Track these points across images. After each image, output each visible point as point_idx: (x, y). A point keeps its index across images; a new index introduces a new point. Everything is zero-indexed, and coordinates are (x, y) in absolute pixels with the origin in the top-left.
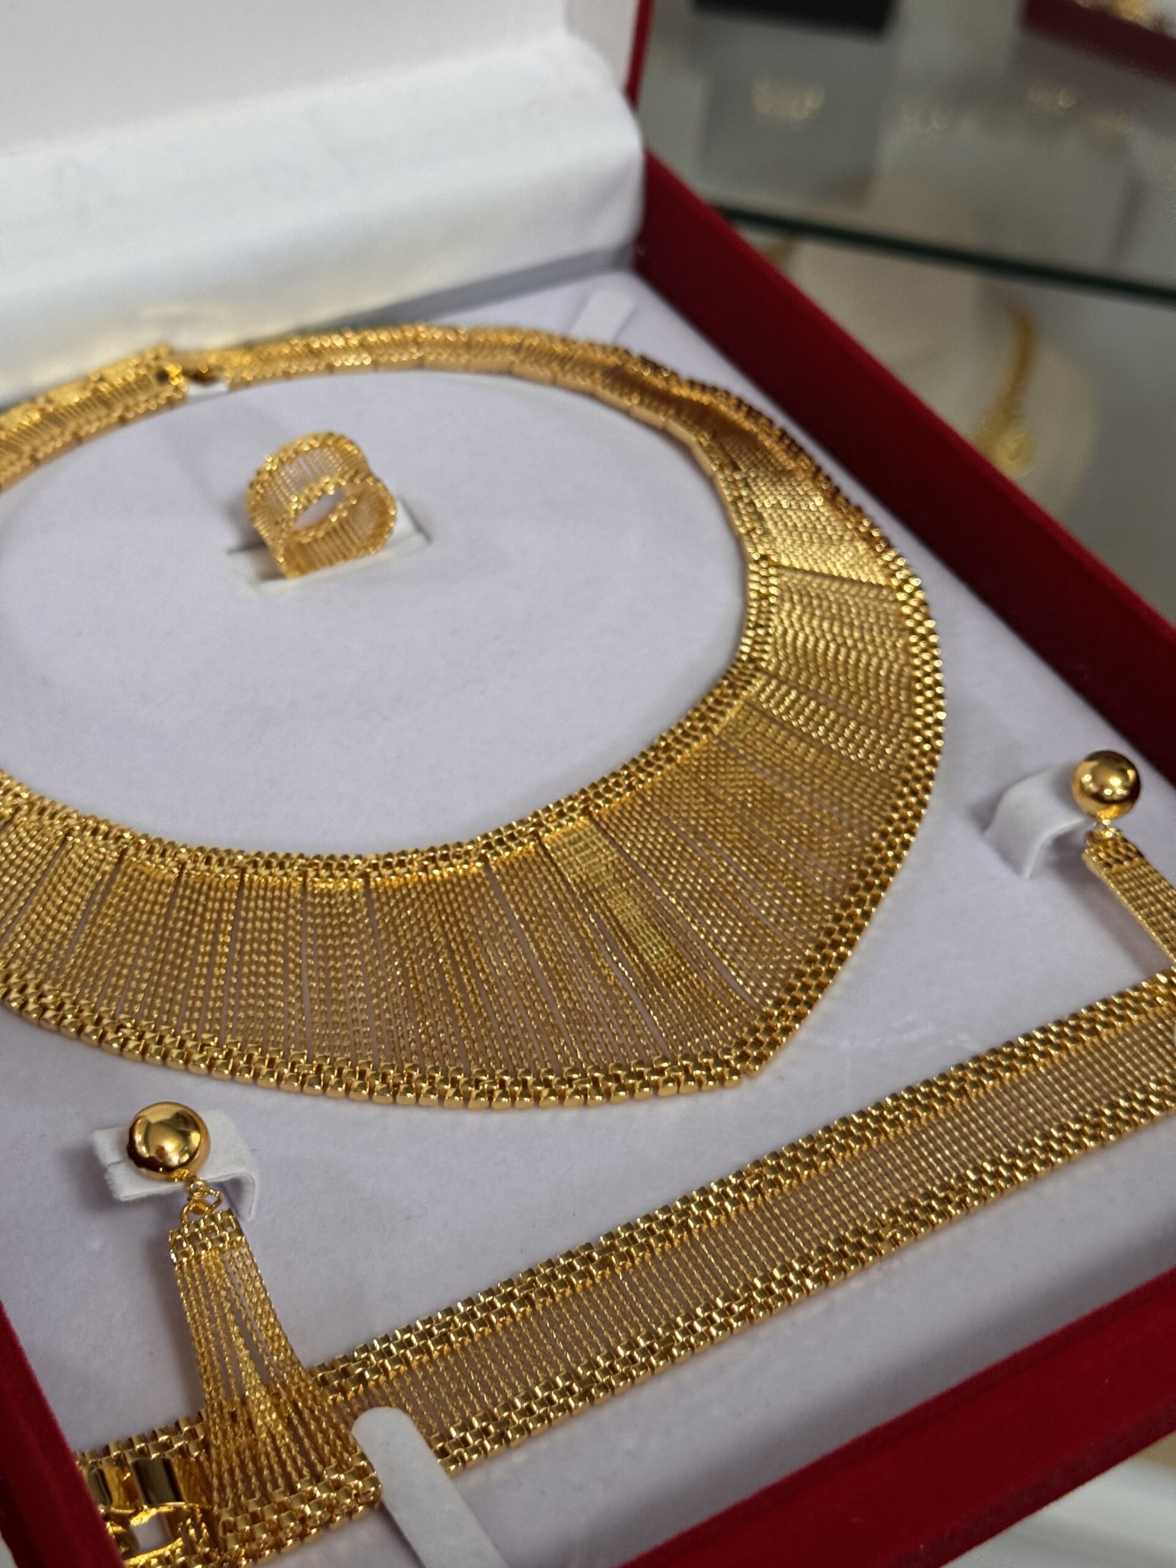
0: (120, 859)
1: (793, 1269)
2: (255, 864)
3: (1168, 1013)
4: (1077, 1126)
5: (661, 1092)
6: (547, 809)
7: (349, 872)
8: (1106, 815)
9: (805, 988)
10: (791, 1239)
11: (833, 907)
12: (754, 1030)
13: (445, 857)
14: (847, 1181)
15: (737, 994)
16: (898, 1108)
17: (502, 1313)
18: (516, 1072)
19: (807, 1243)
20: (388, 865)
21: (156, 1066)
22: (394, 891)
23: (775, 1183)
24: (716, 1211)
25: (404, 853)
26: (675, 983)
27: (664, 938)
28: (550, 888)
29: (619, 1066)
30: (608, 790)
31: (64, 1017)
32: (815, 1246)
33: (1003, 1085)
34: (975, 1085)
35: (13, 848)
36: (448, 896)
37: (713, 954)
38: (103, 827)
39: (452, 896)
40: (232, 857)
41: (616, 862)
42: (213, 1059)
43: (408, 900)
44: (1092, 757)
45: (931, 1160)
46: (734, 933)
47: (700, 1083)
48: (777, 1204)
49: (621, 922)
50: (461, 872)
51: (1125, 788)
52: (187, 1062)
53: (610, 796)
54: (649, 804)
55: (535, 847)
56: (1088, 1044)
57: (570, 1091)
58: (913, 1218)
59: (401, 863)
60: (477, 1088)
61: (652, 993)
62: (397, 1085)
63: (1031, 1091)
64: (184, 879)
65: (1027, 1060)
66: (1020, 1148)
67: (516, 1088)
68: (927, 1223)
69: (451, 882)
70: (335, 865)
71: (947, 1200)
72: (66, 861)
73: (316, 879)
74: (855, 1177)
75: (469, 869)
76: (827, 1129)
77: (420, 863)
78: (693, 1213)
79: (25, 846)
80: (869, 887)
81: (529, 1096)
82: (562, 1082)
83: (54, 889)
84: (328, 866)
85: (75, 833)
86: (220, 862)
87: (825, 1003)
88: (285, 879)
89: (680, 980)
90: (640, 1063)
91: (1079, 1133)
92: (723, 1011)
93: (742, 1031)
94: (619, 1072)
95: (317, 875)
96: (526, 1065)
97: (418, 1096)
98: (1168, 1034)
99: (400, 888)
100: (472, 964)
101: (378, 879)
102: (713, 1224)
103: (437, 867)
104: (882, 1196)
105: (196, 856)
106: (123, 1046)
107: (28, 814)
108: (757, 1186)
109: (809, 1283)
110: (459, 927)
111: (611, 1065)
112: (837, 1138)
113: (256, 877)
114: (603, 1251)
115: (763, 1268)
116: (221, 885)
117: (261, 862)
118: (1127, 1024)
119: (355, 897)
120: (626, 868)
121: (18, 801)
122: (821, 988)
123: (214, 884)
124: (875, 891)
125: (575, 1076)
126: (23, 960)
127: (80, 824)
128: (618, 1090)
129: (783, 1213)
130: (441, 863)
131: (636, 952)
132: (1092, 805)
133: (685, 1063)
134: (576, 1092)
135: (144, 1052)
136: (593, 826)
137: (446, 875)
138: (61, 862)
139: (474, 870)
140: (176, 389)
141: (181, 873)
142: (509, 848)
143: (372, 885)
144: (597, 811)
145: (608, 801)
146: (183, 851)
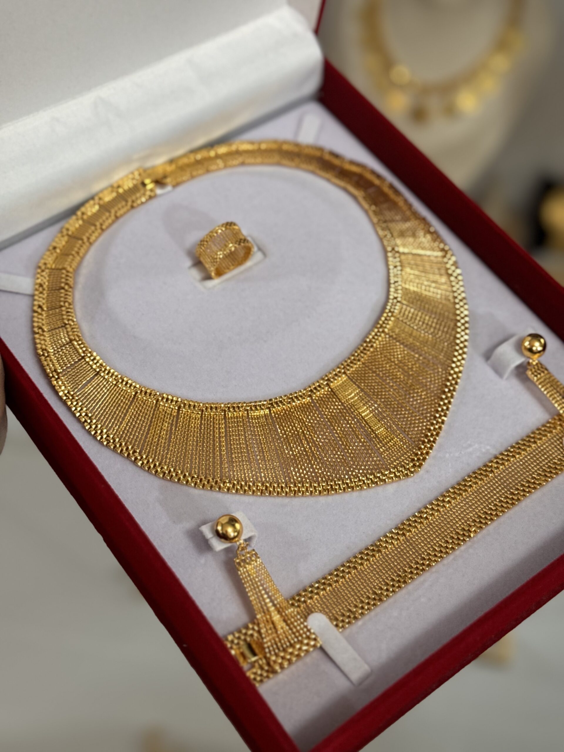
0: (179, 410)
1: (442, 546)
2: (228, 408)
5: (386, 482)
6: (330, 373)
7: (263, 407)
8: (534, 357)
9: (432, 435)
10: (440, 535)
12: (416, 455)
13: (296, 397)
16: (470, 481)
20: (276, 403)
21: (208, 490)
22: (280, 413)
23: (432, 515)
24: (413, 527)
25: (280, 397)
28: (336, 405)
30: (351, 362)
32: (449, 537)
38: (170, 397)
39: (301, 412)
40: (220, 405)
43: (286, 416)
44: (530, 335)
45: (484, 499)
47: (400, 478)
48: (434, 522)
50: (303, 402)
51: (541, 347)
52: (219, 489)
53: (352, 365)
54: (367, 366)
55: (328, 389)
56: (533, 447)
57: (355, 486)
58: (480, 522)
59: (281, 402)
62: (295, 490)
63: (515, 468)
64: (203, 416)
65: (513, 456)
66: (514, 491)
67: (336, 487)
68: (485, 524)
69: (300, 407)
70: (257, 405)
71: (491, 514)
72: (159, 412)
73: (252, 412)
74: (459, 509)
76: (447, 491)
77: (288, 401)
78: (406, 529)
80: (449, 391)
81: (341, 489)
83: (157, 423)
85: (160, 401)
86: (216, 408)
87: (439, 440)
88: (240, 413)
93: (412, 456)
97: (302, 494)
98: (561, 441)
99: (282, 411)
100: (312, 438)
101: (274, 409)
102: (413, 533)
104: (469, 515)
105: (207, 407)
106: (195, 484)
107: (141, 394)
108: (426, 517)
109: (448, 551)
110: (306, 424)
113: (230, 413)
114: (377, 546)
115: (432, 547)
116: (218, 418)
118: (546, 438)
119: (267, 417)
121: (135, 389)
122: (437, 434)
123: (215, 418)
124: (452, 393)
127: (161, 397)
130: (295, 400)
132: (528, 354)
135: (203, 486)
136: (348, 379)
137: (297, 404)
139: (307, 401)
140: (151, 190)
141: (202, 414)
142: (319, 391)
143: (272, 412)
144: (348, 372)
145: (352, 367)
146: (201, 405)
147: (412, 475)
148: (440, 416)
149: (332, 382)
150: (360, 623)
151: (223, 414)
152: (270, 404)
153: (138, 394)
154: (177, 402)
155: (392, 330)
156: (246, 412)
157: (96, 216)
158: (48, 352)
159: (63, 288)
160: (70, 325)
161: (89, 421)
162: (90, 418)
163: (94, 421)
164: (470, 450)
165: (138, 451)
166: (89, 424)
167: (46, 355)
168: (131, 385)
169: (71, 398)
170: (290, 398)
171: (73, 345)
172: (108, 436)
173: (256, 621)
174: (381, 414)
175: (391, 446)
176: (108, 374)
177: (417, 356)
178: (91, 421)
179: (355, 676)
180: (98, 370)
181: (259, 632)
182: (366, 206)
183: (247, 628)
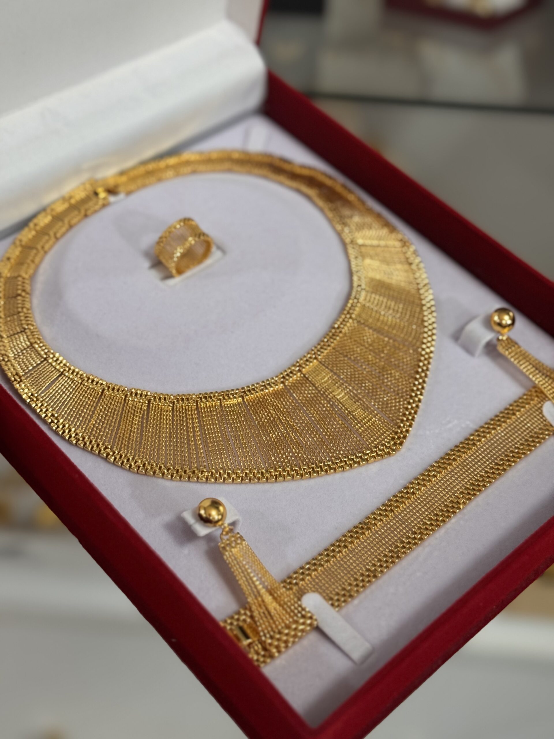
0: (149, 403)
1: (433, 519)
3: (538, 403)
4: (517, 450)
5: (369, 462)
6: (301, 359)
7: (235, 396)
8: (504, 331)
9: (410, 414)
10: (429, 509)
12: (396, 433)
13: (269, 384)
14: (443, 484)
15: (387, 420)
16: (454, 454)
18: (316, 463)
19: (435, 509)
20: (249, 391)
23: (419, 489)
25: (253, 385)
26: (364, 420)
28: (310, 389)
31: (147, 469)
32: (438, 510)
33: (488, 440)
34: (477, 441)
35: (107, 405)
36: (273, 399)
37: (375, 406)
40: (191, 397)
42: (207, 476)
43: (260, 403)
44: (496, 311)
45: (469, 471)
46: (380, 397)
47: (382, 456)
48: (421, 497)
50: (276, 389)
51: (510, 320)
53: (322, 350)
54: (338, 351)
55: (300, 375)
57: (337, 467)
59: (253, 389)
62: (276, 475)
63: (497, 440)
64: (175, 408)
66: (499, 462)
67: (318, 469)
68: (473, 495)
69: (273, 393)
70: (230, 394)
71: (479, 485)
74: (445, 482)
76: (432, 466)
77: (260, 388)
78: (393, 505)
79: (111, 404)
81: (323, 471)
82: (333, 464)
83: (127, 419)
84: (227, 395)
85: (128, 396)
86: (187, 399)
87: (418, 419)
88: (213, 402)
89: (366, 418)
90: (359, 452)
93: (392, 434)
94: (353, 457)
95: (224, 399)
97: (284, 478)
98: (539, 411)
99: (255, 399)
100: (288, 423)
101: (247, 397)
104: (456, 488)
105: (178, 398)
107: (108, 391)
108: (413, 492)
109: (439, 523)
110: (280, 410)
111: (349, 455)
112: (436, 469)
113: (202, 403)
114: (366, 524)
115: (422, 521)
116: (190, 409)
117: (202, 397)
118: (524, 409)
119: (240, 405)
121: (102, 386)
122: (415, 413)
123: (187, 409)
124: (425, 372)
125: (338, 461)
127: (129, 392)
128: (354, 464)
130: (268, 387)
133: (375, 450)
134: (340, 467)
135: (180, 477)
136: (319, 364)
137: (271, 391)
138: (126, 408)
139: (281, 387)
140: (104, 199)
141: (173, 406)
142: (291, 377)
143: (245, 400)
144: (320, 357)
145: (322, 352)
146: (172, 397)
147: (394, 453)
148: (416, 395)
149: (304, 368)
150: (356, 602)
151: (195, 404)
152: (242, 392)
153: (105, 391)
154: (146, 396)
155: (359, 315)
156: (219, 401)
157: (49, 226)
158: (8, 357)
159: (19, 295)
160: (30, 329)
161: (56, 421)
162: (57, 418)
163: (61, 421)
164: (450, 426)
165: (109, 447)
166: (56, 424)
167: (6, 360)
168: (97, 383)
169: (35, 399)
170: (262, 386)
171: (34, 347)
172: (77, 434)
173: (247, 606)
174: (357, 396)
175: (370, 426)
176: (72, 373)
177: (386, 339)
178: (58, 421)
179: (357, 655)
180: (62, 370)
181: (252, 617)
182: (321, 203)
183: (238, 613)
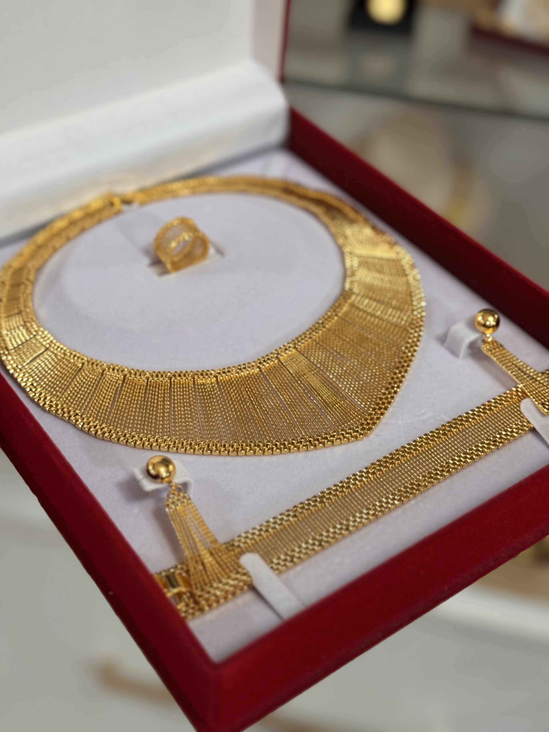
0: (124, 378)
1: (390, 498)
2: (175, 376)
3: (518, 401)
4: (488, 442)
5: (335, 443)
6: (280, 348)
7: (210, 376)
8: (489, 333)
9: (383, 403)
10: (388, 488)
11: (390, 375)
12: (366, 420)
13: (245, 368)
14: (406, 467)
15: (359, 407)
16: (422, 441)
17: (287, 521)
18: (281, 441)
19: (394, 490)
20: (224, 372)
21: (148, 450)
22: (227, 382)
23: (380, 470)
24: (360, 481)
25: (229, 368)
26: (335, 405)
27: (329, 390)
28: (285, 376)
29: (318, 436)
30: (302, 339)
31: (112, 435)
32: (397, 490)
33: (459, 431)
34: (449, 431)
35: (84, 378)
36: (247, 382)
37: (348, 394)
38: (117, 368)
39: (249, 382)
40: (166, 374)
41: (309, 365)
42: (169, 445)
43: (233, 384)
44: (480, 312)
45: (436, 458)
46: (355, 386)
47: (349, 439)
48: (382, 477)
49: (313, 386)
50: (251, 373)
51: (495, 321)
52: (160, 447)
53: (303, 341)
54: (318, 343)
55: (278, 362)
56: (489, 414)
57: (301, 446)
58: (431, 477)
59: (229, 371)
60: (267, 447)
61: (327, 409)
62: (238, 449)
63: (470, 432)
64: (149, 383)
65: (467, 421)
66: (468, 451)
67: (282, 446)
68: (436, 479)
69: (248, 376)
70: (204, 374)
71: (443, 471)
72: (104, 381)
73: (198, 379)
74: (409, 466)
75: (254, 371)
76: (397, 450)
77: (236, 371)
78: (352, 483)
79: (88, 377)
80: (403, 366)
81: (287, 448)
82: (298, 442)
83: (101, 390)
84: (202, 374)
85: (106, 371)
86: (162, 376)
87: (391, 409)
88: (187, 380)
89: (337, 404)
90: (326, 434)
91: (489, 444)
92: (354, 413)
93: (362, 420)
94: (319, 438)
95: (199, 378)
96: (284, 438)
97: (246, 452)
98: (518, 408)
99: (229, 380)
100: (259, 404)
101: (221, 378)
102: (359, 486)
103: (242, 372)
104: (419, 471)
105: (153, 375)
106: (135, 443)
107: (88, 365)
108: (374, 472)
109: (396, 502)
110: (253, 392)
111: (315, 436)
112: (401, 453)
113: (176, 380)
114: (320, 497)
115: (378, 498)
116: (163, 385)
117: (177, 375)
118: (503, 406)
119: (213, 385)
120: (312, 367)
121: (83, 361)
122: (389, 403)
123: (160, 384)
124: (405, 368)
125: (303, 440)
126: (94, 417)
127: (107, 367)
128: (319, 444)
129: (384, 480)
130: (244, 370)
131: (320, 395)
132: (482, 329)
133: (342, 432)
134: (304, 446)
135: (143, 445)
136: (298, 353)
137: (246, 375)
138: (102, 381)
139: (256, 372)
140: (119, 208)
141: (148, 381)
142: (268, 363)
143: (219, 380)
144: (299, 347)
146: (148, 373)
147: (361, 437)
149: (282, 355)
151: (169, 381)
152: (217, 373)
153: (85, 365)
154: (123, 371)
156: (192, 379)
159: (23, 283)
160: (26, 311)
163: (39, 390)
165: (80, 414)
166: (34, 392)
168: (79, 358)
169: (18, 370)
170: (238, 369)
172: (51, 402)
173: (185, 562)
180: (48, 346)
183: (175, 567)
